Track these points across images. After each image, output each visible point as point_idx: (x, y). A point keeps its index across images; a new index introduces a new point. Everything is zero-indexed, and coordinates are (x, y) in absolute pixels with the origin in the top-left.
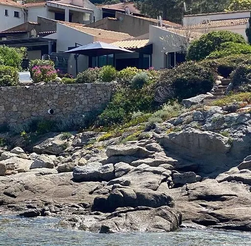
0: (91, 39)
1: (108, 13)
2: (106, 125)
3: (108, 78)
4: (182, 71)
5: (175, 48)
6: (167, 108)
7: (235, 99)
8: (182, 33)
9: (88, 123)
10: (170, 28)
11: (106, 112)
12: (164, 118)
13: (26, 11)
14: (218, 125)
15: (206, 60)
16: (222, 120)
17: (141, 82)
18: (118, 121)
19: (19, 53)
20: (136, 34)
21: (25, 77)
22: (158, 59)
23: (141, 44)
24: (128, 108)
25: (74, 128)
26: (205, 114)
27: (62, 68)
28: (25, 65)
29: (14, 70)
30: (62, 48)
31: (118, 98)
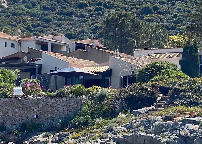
0: (67, 65)
1: (79, 46)
2: (77, 127)
3: (79, 93)
4: (133, 89)
5: (128, 73)
6: (121, 116)
7: (171, 111)
8: (133, 62)
9: (64, 126)
10: (126, 58)
11: (77, 118)
12: (119, 123)
13: (20, 43)
14: (159, 130)
15: (150, 82)
16: (162, 126)
17: (102, 97)
18: (85, 124)
19: (14, 73)
20: (99, 62)
21: (18, 91)
22: (115, 80)
23: (103, 69)
24: (93, 116)
25: (53, 129)
26: (150, 121)
28: (18, 83)
29: (10, 86)
30: (46, 71)
31: (86, 108)
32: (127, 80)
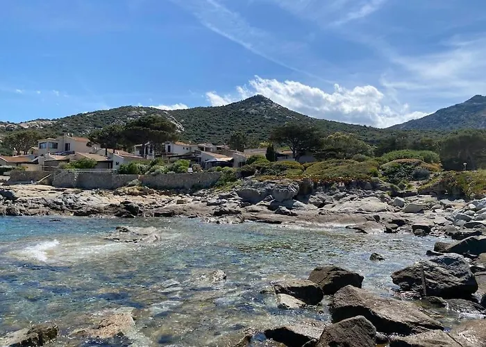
0: (213, 157)
1: (218, 148)
2: (218, 186)
3: (219, 170)
4: (244, 168)
5: (242, 160)
6: (239, 180)
7: (262, 178)
8: (244, 155)
9: (212, 186)
10: (239, 153)
11: (218, 182)
12: (238, 184)
13: (190, 148)
14: (256, 187)
15: (252, 164)
16: (257, 185)
17: (230, 172)
18: (222, 185)
19: (188, 162)
20: (228, 156)
21: (190, 170)
22: (236, 164)
23: (230, 159)
24: (225, 181)
25: (207, 188)
26: (252, 183)
27: (203, 166)
28: (190, 166)
29: (186, 168)
30: (203, 160)
31: (222, 177)
32: (243, 163)
